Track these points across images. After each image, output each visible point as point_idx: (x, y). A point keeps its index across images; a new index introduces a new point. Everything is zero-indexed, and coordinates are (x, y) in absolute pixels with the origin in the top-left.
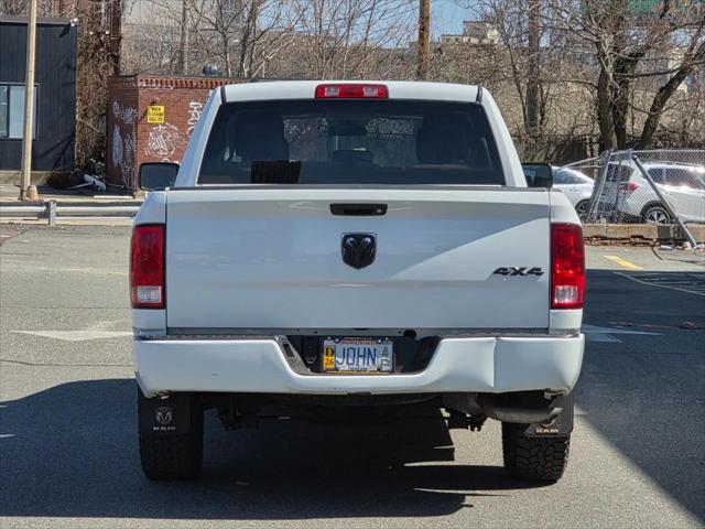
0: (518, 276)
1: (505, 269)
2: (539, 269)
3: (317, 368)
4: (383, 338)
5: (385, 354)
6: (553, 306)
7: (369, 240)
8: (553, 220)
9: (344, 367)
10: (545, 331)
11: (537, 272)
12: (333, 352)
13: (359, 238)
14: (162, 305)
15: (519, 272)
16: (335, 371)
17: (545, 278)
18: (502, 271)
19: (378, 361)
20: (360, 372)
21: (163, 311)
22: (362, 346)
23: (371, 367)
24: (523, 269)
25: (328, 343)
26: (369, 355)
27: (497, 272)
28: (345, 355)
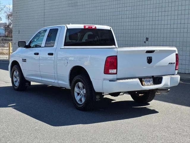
5: (152, 81)
6: (176, 70)
8: (176, 53)
11: (174, 63)
13: (150, 57)
14: (116, 74)
15: (172, 63)
16: (145, 85)
17: (175, 64)
18: (170, 63)
19: (151, 82)
20: (148, 85)
22: (148, 80)
23: (150, 84)
25: (143, 79)
28: (146, 82)
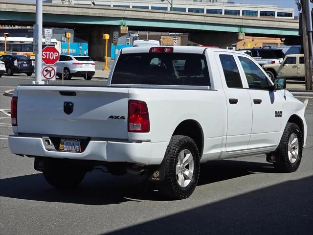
0: (117, 119)
1: (112, 116)
2: (124, 117)
3: (58, 149)
4: (77, 139)
5: (78, 145)
6: (129, 131)
7: (71, 104)
8: (130, 99)
9: (66, 149)
10: (127, 140)
11: (123, 118)
12: (63, 144)
13: (68, 103)
14: (16, 125)
15: (117, 117)
16: (63, 150)
17: (126, 120)
18: (111, 117)
19: (76, 147)
20: (70, 151)
21: (16, 127)
22: (71, 142)
23: (73, 149)
24: (119, 116)
25: (62, 140)
26: (73, 145)
27: (109, 117)
28: (66, 145)
